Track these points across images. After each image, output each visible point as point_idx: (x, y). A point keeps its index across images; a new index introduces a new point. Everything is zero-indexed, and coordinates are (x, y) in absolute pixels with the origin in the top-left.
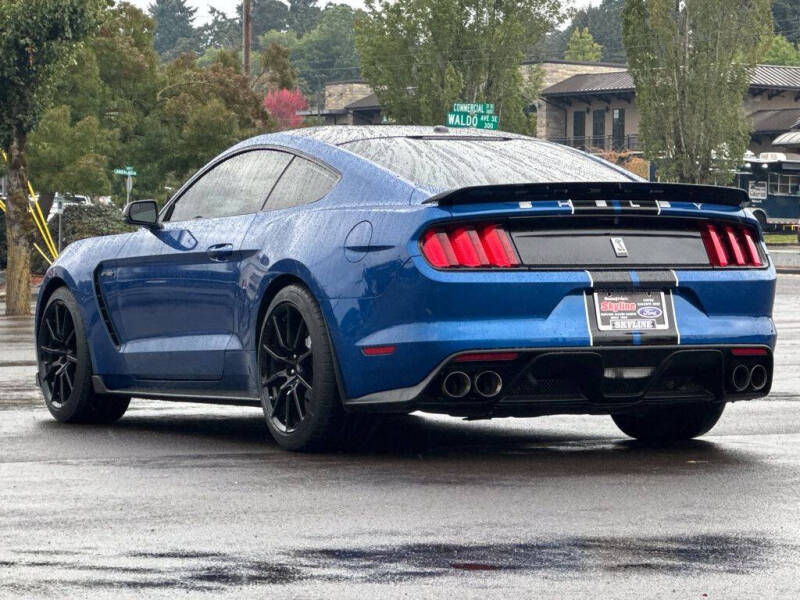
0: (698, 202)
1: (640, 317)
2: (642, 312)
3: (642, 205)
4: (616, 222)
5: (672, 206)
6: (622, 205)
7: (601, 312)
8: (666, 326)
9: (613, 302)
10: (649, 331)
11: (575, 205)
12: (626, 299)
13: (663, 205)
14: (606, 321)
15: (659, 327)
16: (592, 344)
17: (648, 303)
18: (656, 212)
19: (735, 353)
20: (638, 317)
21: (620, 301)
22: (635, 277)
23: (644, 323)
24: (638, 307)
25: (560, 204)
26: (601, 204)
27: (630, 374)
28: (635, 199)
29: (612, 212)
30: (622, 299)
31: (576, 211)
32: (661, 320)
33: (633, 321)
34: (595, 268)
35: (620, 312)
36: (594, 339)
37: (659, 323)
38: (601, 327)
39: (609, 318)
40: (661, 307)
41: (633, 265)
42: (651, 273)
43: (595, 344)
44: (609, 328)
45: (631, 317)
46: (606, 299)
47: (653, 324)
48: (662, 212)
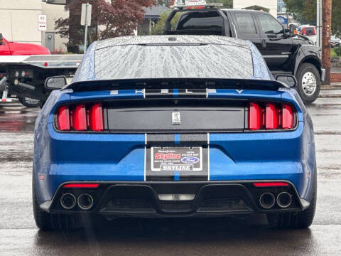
1: (183, 163)
2: (184, 160)
3: (193, 91)
4: (176, 102)
5: (217, 92)
6: (179, 91)
7: (154, 160)
8: (201, 169)
9: (164, 153)
10: (188, 172)
11: (146, 92)
13: (211, 92)
14: (156, 165)
15: (194, 169)
16: (144, 180)
17: (189, 153)
18: (205, 96)
19: (256, 185)
20: (181, 163)
22: (177, 138)
23: (184, 167)
24: (182, 157)
25: (137, 91)
26: (165, 91)
27: (183, 198)
28: (190, 88)
29: (172, 96)
30: (171, 151)
31: (146, 96)
32: (197, 165)
33: (177, 166)
34: (151, 132)
35: (168, 160)
36: (147, 177)
37: (195, 167)
38: (153, 169)
39: (160, 163)
40: (199, 157)
41: (180, 130)
42: (191, 135)
43: (147, 180)
44: (159, 170)
45: (175, 163)
46: (159, 151)
47: (191, 168)
48: (209, 96)
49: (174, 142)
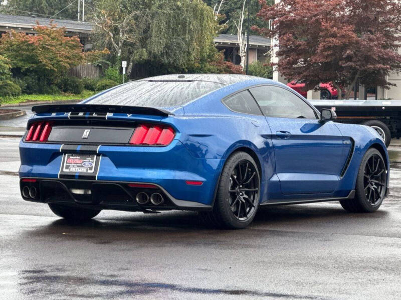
0: (129, 114)
2: (84, 164)
3: (98, 114)
6: (90, 114)
7: (67, 163)
8: (93, 171)
9: (73, 159)
10: (84, 173)
11: (71, 114)
12: (79, 158)
13: (109, 115)
14: (67, 167)
15: (89, 171)
16: (59, 177)
17: (88, 160)
18: (105, 118)
19: (131, 186)
20: (82, 166)
21: (76, 159)
22: (79, 148)
23: (83, 169)
24: (83, 162)
25: (66, 114)
26: (81, 114)
28: (96, 112)
29: (84, 118)
30: (78, 158)
32: (91, 169)
33: (78, 168)
34: (67, 143)
35: (74, 164)
36: (60, 175)
37: (90, 169)
38: (65, 170)
39: (69, 166)
40: (93, 162)
41: (87, 143)
42: (88, 146)
43: (60, 177)
44: (67, 170)
45: (78, 166)
46: (71, 157)
47: (87, 170)
48: (108, 118)
49: (76, 151)
